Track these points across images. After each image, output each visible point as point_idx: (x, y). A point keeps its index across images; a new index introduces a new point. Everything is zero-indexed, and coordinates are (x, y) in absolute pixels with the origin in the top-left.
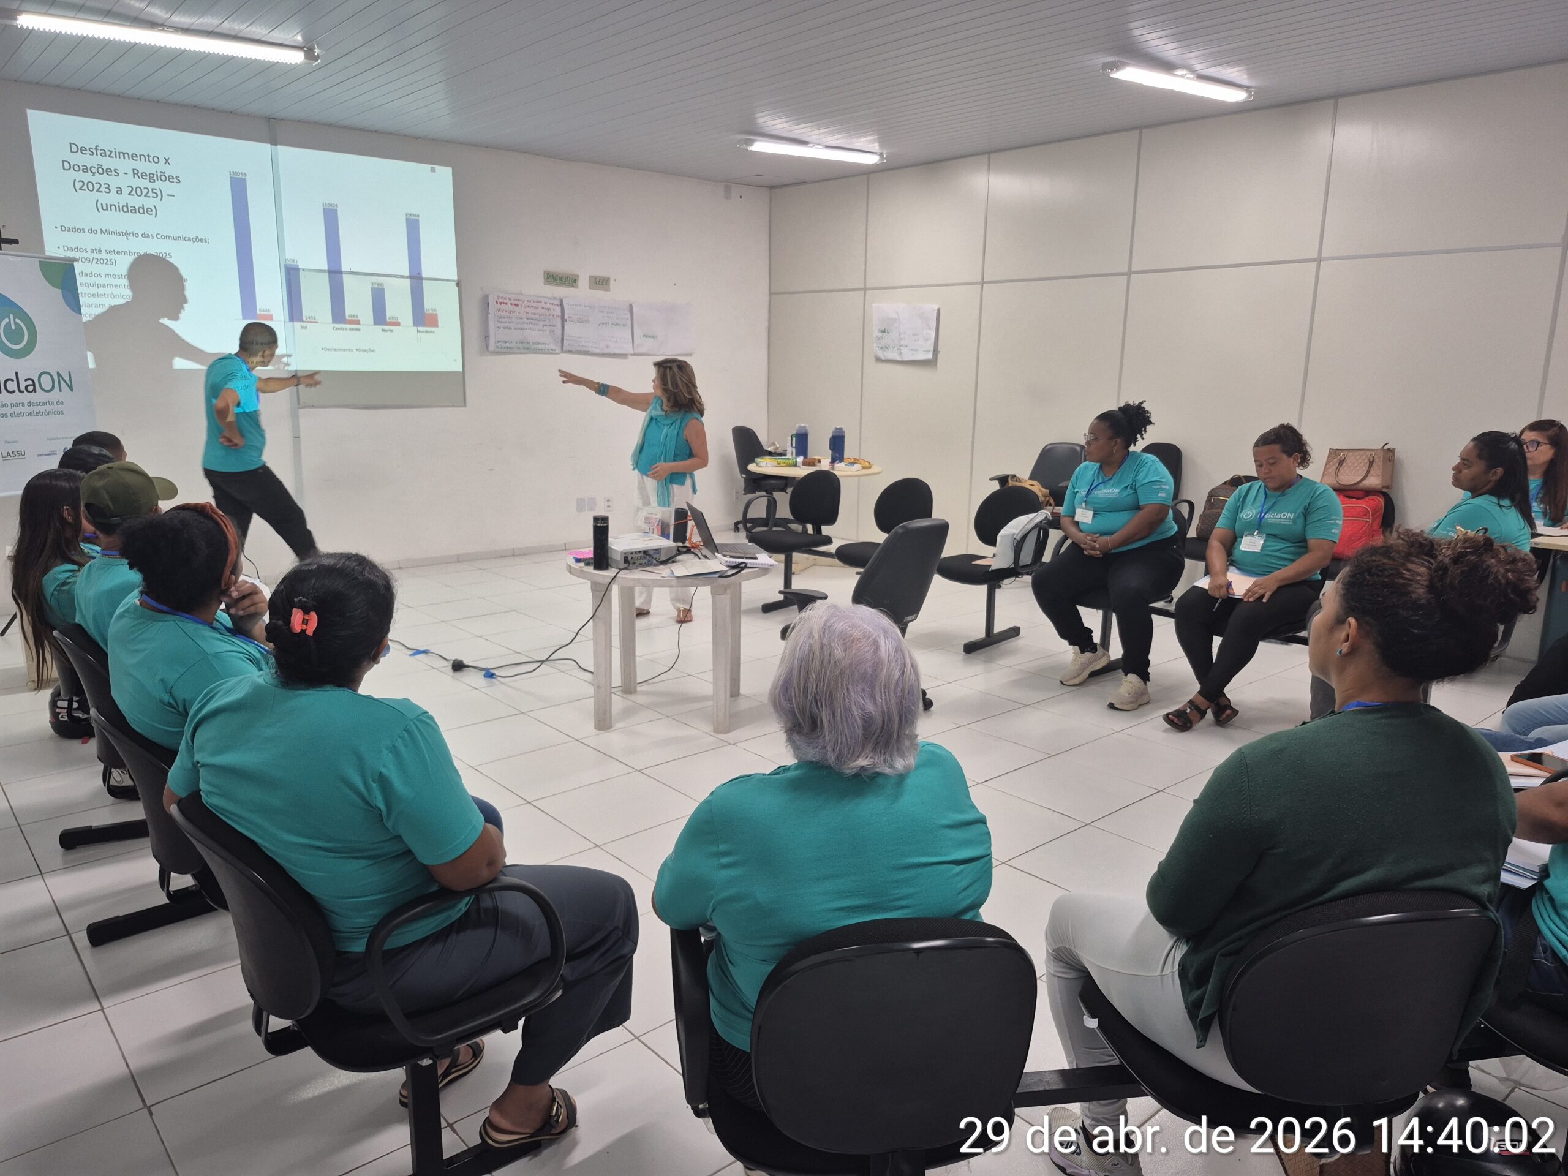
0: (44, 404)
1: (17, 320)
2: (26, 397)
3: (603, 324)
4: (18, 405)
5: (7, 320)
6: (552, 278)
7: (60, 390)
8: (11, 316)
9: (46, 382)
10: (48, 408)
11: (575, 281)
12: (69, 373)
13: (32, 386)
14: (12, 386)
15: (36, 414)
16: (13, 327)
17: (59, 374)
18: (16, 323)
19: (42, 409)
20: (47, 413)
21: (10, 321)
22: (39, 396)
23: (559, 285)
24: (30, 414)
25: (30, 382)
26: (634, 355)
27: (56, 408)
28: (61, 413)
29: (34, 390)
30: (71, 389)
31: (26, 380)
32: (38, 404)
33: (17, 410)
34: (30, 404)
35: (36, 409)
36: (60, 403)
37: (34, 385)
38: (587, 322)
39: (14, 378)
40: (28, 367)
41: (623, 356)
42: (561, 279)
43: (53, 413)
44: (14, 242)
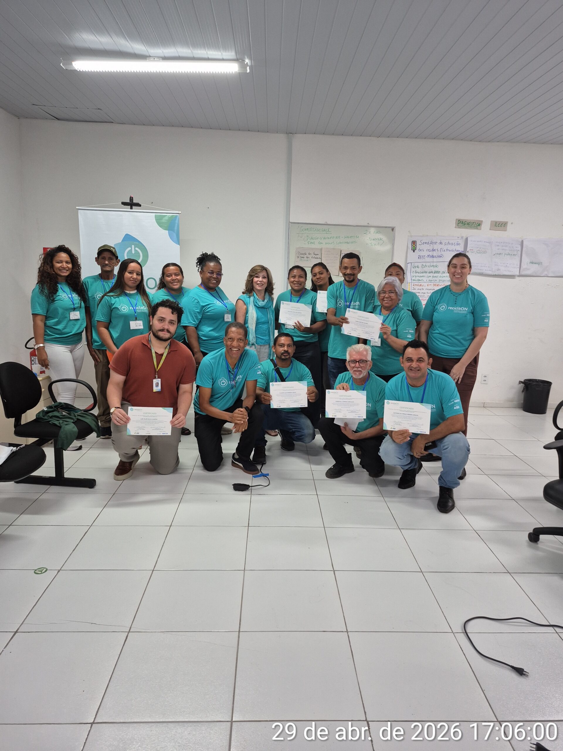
1: (137, 249)
3: (498, 254)
5: (130, 248)
6: (461, 223)
8: (133, 246)
11: (479, 225)
16: (133, 252)
21: (131, 250)
23: (467, 228)
26: (520, 276)
38: (485, 252)
41: (512, 277)
42: (468, 224)
44: (138, 205)
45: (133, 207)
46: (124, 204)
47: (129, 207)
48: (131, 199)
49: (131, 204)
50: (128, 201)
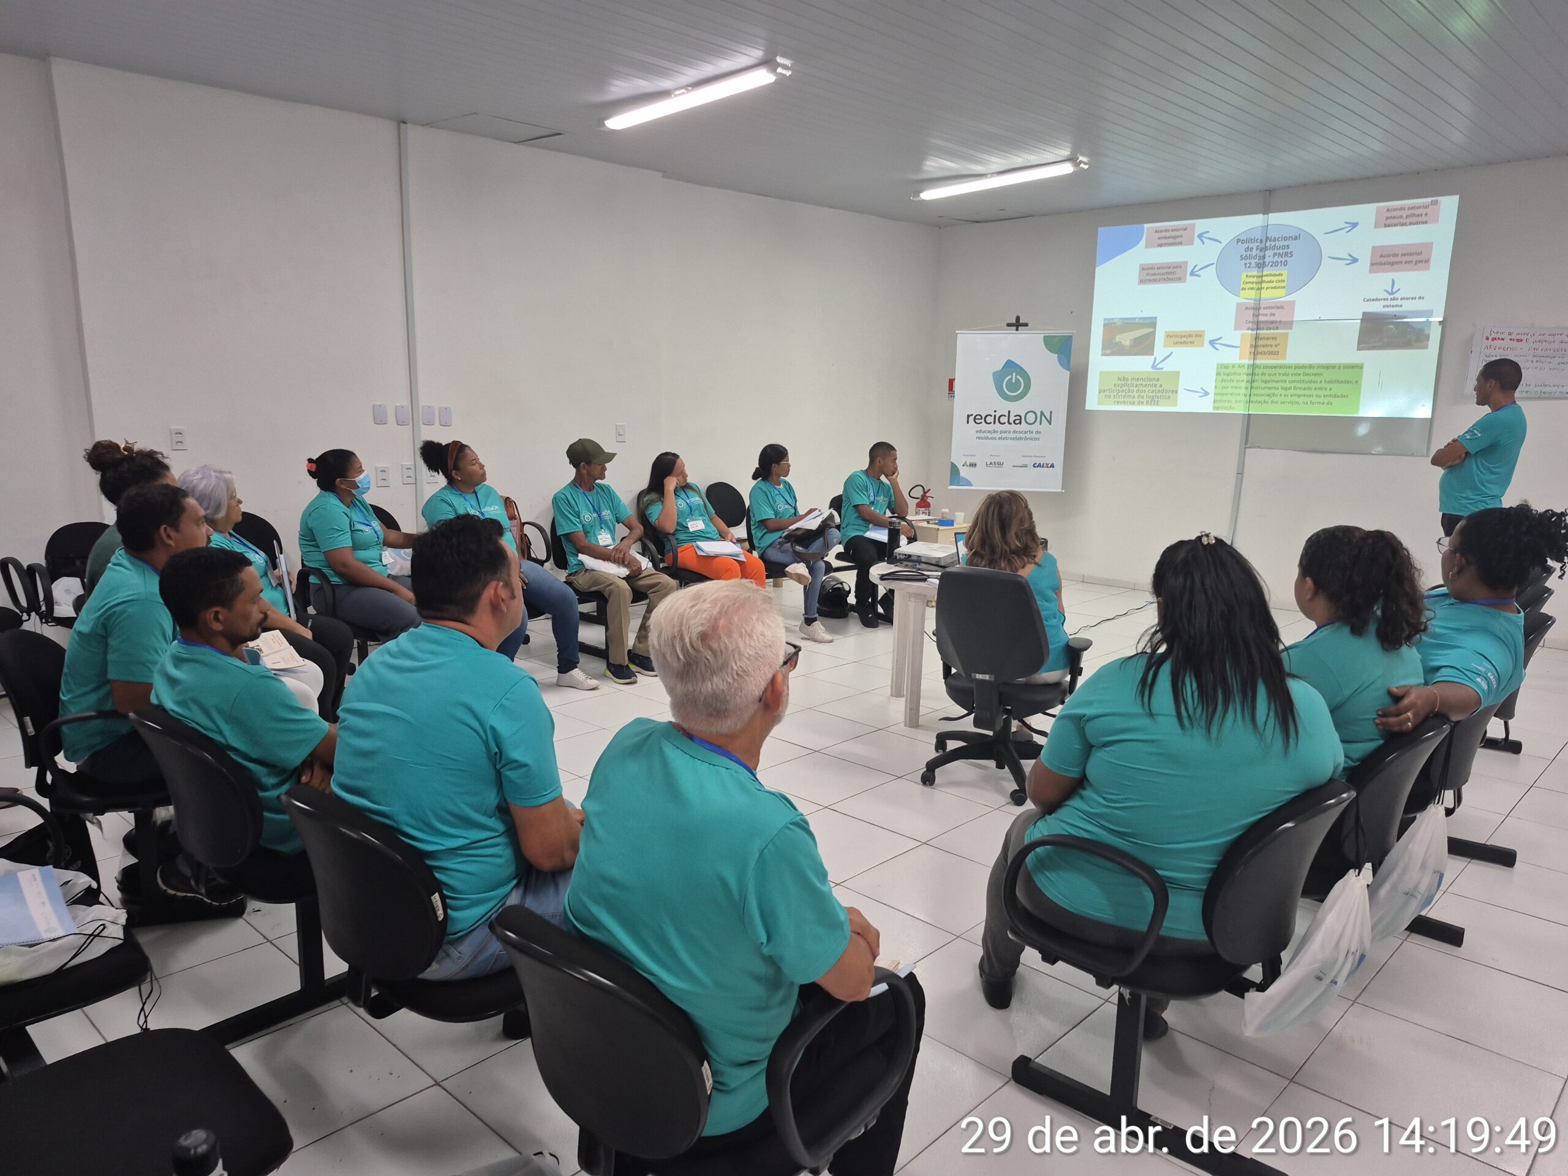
0: (1026, 432)
1: (1018, 377)
2: (1013, 427)
4: (1005, 432)
5: (1010, 377)
7: (1041, 424)
8: (1014, 374)
9: (1031, 418)
10: (1028, 435)
12: (1051, 412)
13: (1019, 420)
14: (1004, 420)
15: (1018, 439)
16: (1014, 381)
17: (1042, 413)
18: (1016, 378)
19: (1023, 436)
20: (1026, 439)
21: (1012, 378)
22: (1024, 426)
24: (1013, 439)
25: (1018, 418)
27: (1034, 435)
28: (1038, 439)
29: (1020, 423)
30: (1050, 422)
31: (1015, 416)
32: (1020, 432)
33: (1004, 435)
34: (1015, 432)
35: (1019, 436)
36: (1038, 432)
37: (1021, 419)
39: (1007, 414)
40: (1018, 408)
43: (1031, 439)
44: (1026, 325)
45: (1020, 328)
46: (1009, 325)
47: (1015, 328)
48: (1018, 319)
49: (1018, 324)
50: (1014, 322)
